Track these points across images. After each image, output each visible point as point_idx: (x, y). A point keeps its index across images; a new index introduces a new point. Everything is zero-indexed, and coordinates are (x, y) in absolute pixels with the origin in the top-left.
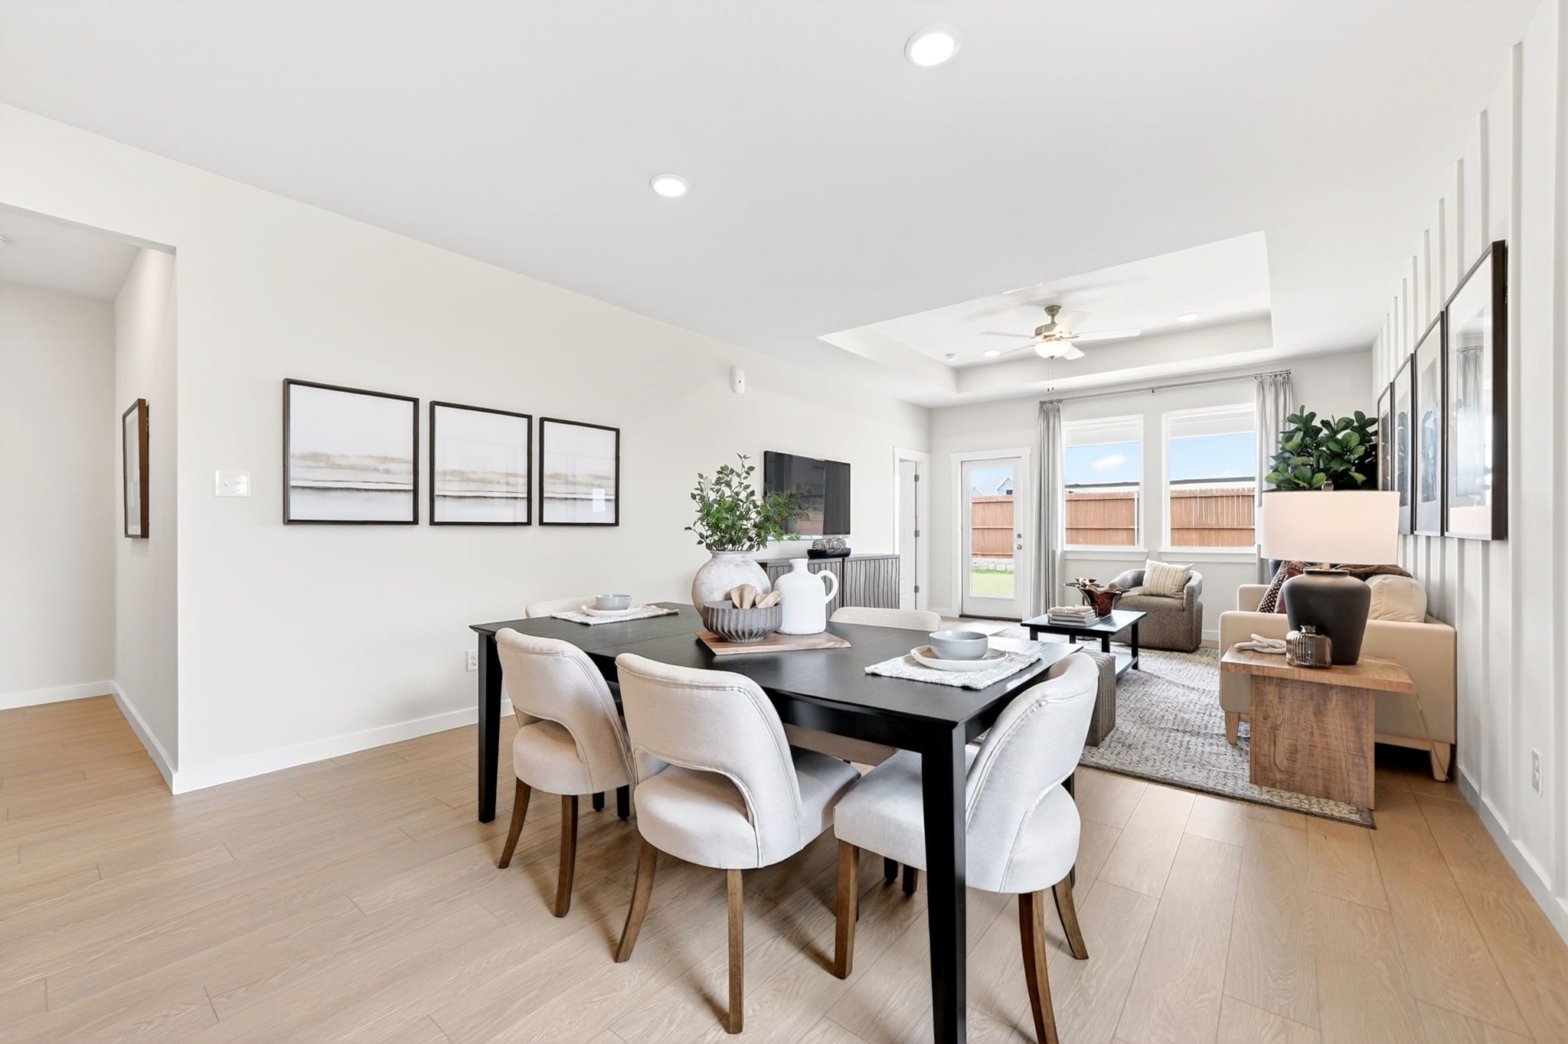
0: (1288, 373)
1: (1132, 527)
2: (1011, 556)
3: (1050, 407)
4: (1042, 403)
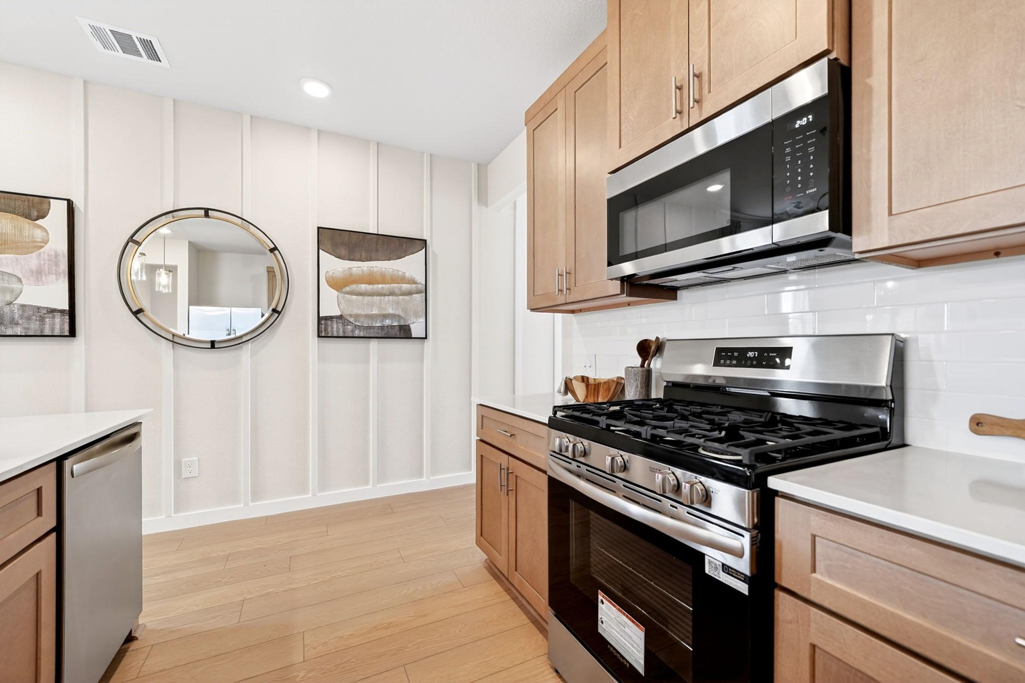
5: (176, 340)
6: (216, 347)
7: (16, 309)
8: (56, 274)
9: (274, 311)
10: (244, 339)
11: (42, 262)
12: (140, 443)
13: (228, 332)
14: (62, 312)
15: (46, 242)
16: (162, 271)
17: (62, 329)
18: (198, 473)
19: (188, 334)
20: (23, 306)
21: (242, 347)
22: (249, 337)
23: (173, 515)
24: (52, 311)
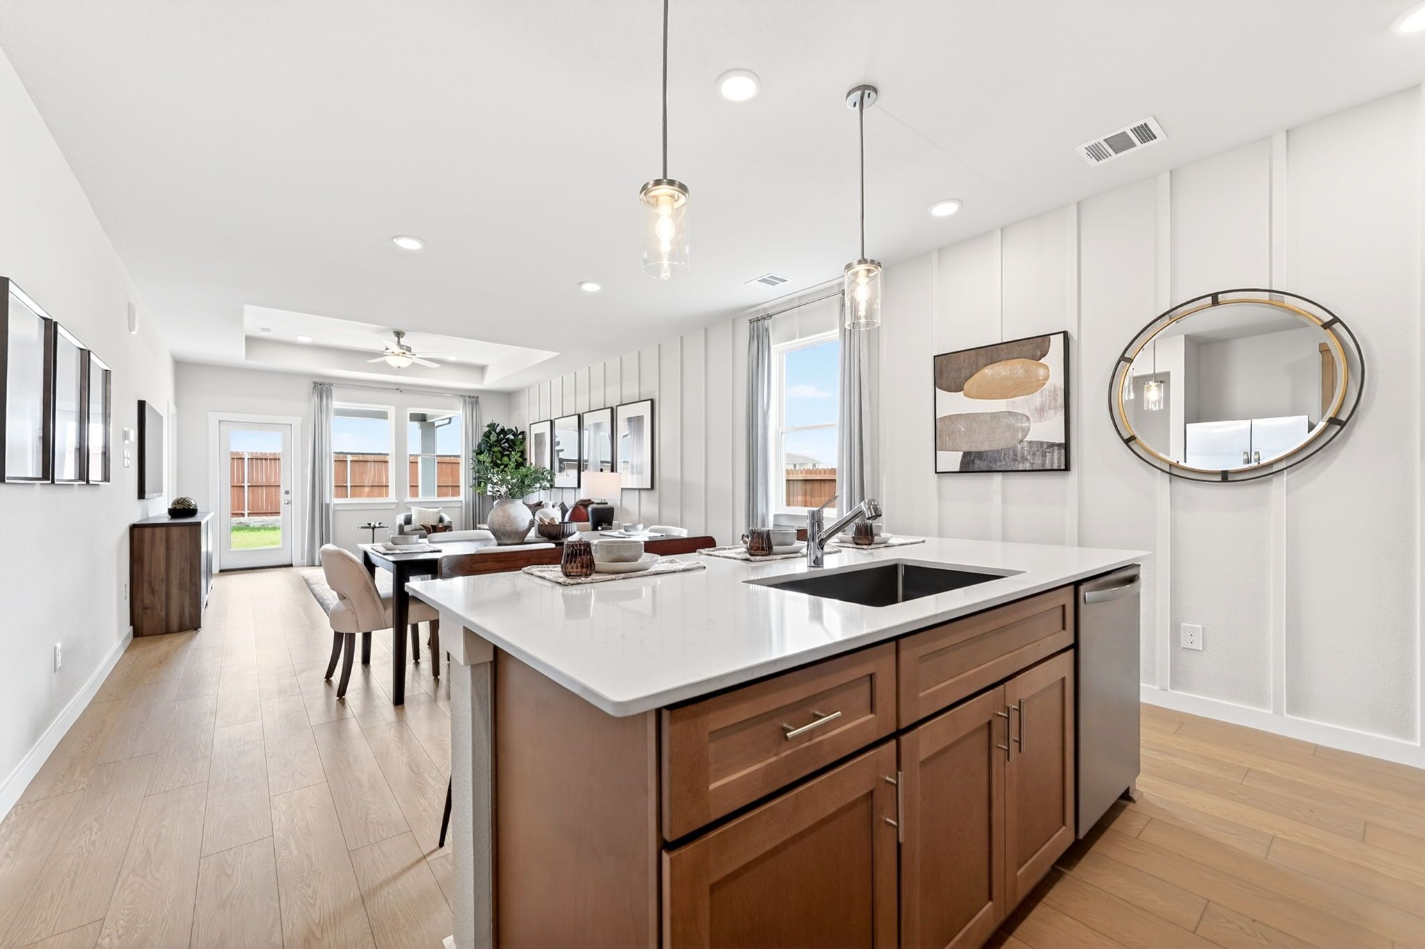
0: (478, 397)
1: (242, 484)
2: (278, 513)
3: (322, 388)
4: (315, 384)
5: (1174, 471)
6: (1230, 479)
7: (1025, 444)
8: (1054, 409)
9: (1333, 421)
10: (1275, 468)
11: (1044, 399)
12: (1140, 586)
13: (1246, 457)
14: (1059, 445)
15: (1046, 378)
16: (1152, 384)
17: (1059, 463)
18: (1203, 646)
19: (1185, 461)
20: (1030, 443)
21: (1271, 480)
22: (1283, 465)
23: (1169, 690)
24: (1052, 445)
